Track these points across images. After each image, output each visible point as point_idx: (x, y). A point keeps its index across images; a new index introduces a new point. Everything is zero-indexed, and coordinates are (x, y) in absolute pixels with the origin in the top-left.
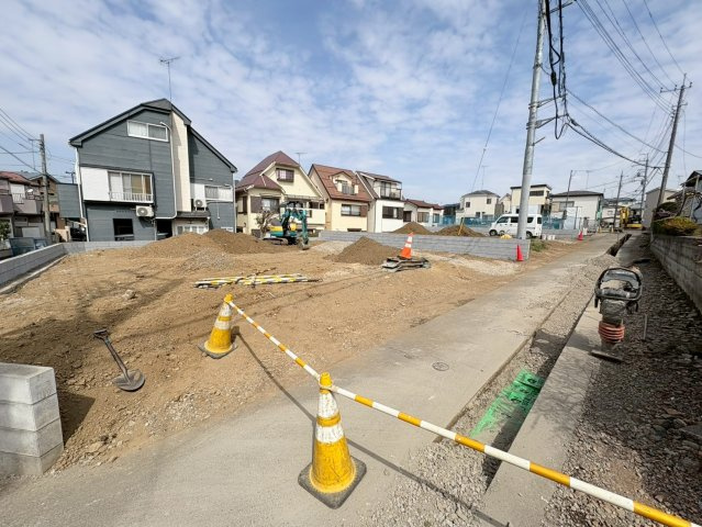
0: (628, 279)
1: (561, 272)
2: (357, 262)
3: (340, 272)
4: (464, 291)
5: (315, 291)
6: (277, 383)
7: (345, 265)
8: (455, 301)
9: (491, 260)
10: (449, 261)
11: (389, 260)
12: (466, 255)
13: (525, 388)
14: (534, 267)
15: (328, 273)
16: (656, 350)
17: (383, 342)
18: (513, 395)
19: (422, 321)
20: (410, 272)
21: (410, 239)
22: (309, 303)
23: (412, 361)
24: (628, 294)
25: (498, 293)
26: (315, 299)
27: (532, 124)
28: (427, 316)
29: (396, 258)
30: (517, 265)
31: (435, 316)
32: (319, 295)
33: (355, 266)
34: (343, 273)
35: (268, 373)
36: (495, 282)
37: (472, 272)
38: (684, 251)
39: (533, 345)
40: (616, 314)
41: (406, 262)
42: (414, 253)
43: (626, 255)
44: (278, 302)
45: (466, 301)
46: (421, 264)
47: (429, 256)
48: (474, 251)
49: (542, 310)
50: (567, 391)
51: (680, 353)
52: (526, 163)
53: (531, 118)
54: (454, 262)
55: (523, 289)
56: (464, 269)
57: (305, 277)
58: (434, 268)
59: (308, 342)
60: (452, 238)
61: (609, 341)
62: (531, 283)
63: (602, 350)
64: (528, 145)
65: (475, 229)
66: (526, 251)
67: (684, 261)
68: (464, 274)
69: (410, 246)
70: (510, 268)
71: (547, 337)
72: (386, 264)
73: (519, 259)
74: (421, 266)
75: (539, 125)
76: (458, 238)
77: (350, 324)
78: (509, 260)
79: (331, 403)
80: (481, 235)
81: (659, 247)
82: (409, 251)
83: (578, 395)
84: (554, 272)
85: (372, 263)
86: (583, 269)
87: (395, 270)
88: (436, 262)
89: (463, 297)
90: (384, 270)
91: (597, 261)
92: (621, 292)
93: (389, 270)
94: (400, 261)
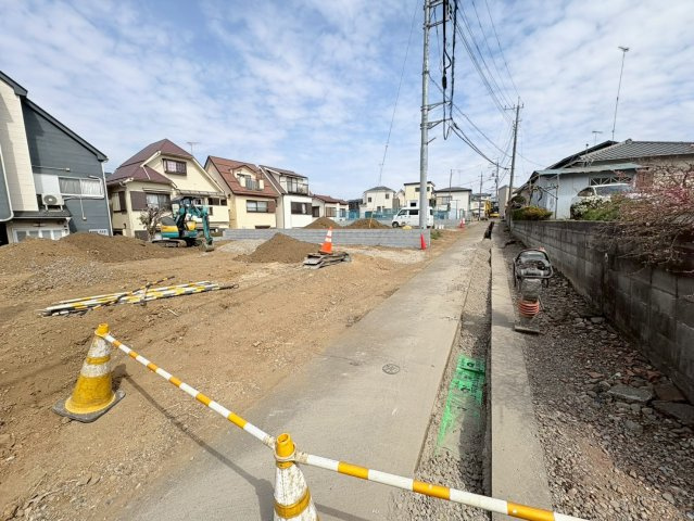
1: (459, 256)
2: (274, 260)
3: (257, 274)
4: (385, 281)
5: (231, 300)
7: (261, 265)
8: (382, 292)
9: (400, 250)
10: (366, 254)
11: (310, 257)
12: (379, 246)
13: (467, 374)
14: (437, 254)
15: (244, 277)
16: (557, 318)
17: (323, 350)
18: (462, 384)
19: (357, 319)
20: (333, 267)
21: (330, 233)
22: (224, 316)
23: (359, 368)
24: (542, 272)
25: (416, 280)
26: (232, 309)
27: (425, 126)
28: (359, 312)
29: (317, 254)
30: (423, 253)
31: (368, 312)
32: (238, 304)
33: (274, 266)
34: (264, 275)
36: (408, 270)
37: (389, 262)
38: (548, 232)
39: (463, 328)
40: (534, 291)
41: (328, 258)
42: (335, 249)
43: (498, 239)
44: (184, 320)
45: (392, 292)
46: (342, 257)
47: (348, 250)
48: (385, 242)
49: (459, 293)
50: (512, 372)
51: (574, 318)
52: (422, 160)
53: (423, 119)
54: (370, 253)
55: (436, 274)
56: (381, 260)
57: (216, 284)
58: (354, 262)
59: (230, 367)
60: (364, 231)
61: (527, 316)
62: (440, 268)
63: (523, 325)
64: (422, 144)
65: (383, 222)
66: (428, 239)
67: (548, 240)
68: (383, 265)
69: (330, 240)
70: (418, 256)
71: (472, 319)
72: (307, 261)
73: (423, 247)
74: (342, 260)
75: (430, 126)
76: (368, 231)
77: (279, 334)
78: (415, 249)
79: (296, 480)
80: (388, 227)
81: (520, 230)
82: (329, 245)
83: (521, 375)
84: (455, 256)
85: (292, 260)
86: (475, 252)
87: (318, 266)
88: (355, 255)
89: (387, 288)
90: (306, 267)
91: (481, 245)
92: (536, 271)
93: (312, 267)
94: (322, 256)
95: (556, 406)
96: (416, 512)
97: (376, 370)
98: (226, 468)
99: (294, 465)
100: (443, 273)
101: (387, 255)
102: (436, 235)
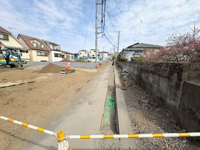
1: (106, 70)
2: (49, 72)
3: (44, 77)
5: (32, 87)
6: (20, 138)
7: (44, 74)
8: (86, 81)
9: (90, 69)
10: (80, 69)
11: (62, 71)
12: (84, 68)
13: (110, 101)
14: (101, 70)
15: (38, 78)
16: (130, 85)
17: (69, 100)
18: (109, 104)
19: (79, 89)
20: (71, 74)
21: (69, 63)
22: (31, 92)
23: (81, 104)
24: (127, 74)
25: (95, 77)
26: (34, 90)
27: (97, 33)
28: (80, 87)
29: (65, 70)
30: (97, 69)
31: (82, 87)
32: (36, 88)
33: (49, 74)
34: (45, 77)
35: (12, 135)
36: (93, 74)
37: (88, 72)
38: (127, 64)
39: (109, 90)
42: (71, 68)
43: (115, 66)
44: (12, 96)
45: (89, 81)
46: (73, 71)
47: (75, 69)
48: (86, 66)
49: (107, 80)
50: (121, 100)
51: (133, 85)
52: (96, 43)
53: (96, 31)
55: (101, 75)
56: (85, 72)
57: (26, 81)
58: (77, 72)
59: (34, 110)
60: (79, 63)
61: (124, 85)
62: (102, 74)
63: (123, 87)
64: (96, 39)
65: (85, 60)
66: (98, 66)
67: (127, 66)
68: (86, 73)
69: (69, 66)
70: (95, 70)
71: (111, 87)
72: (62, 72)
73: (97, 68)
74: (73, 72)
75: (98, 33)
76: (81, 63)
77: (53, 97)
78: (95, 68)
79: (65, 145)
80: (87, 62)
81: (120, 63)
82: (69, 67)
83: (123, 100)
84: (105, 70)
85: (56, 72)
86: (110, 69)
87: (66, 74)
88: (77, 70)
89: (87, 80)
90: (61, 74)
91: (111, 67)
92: (126, 74)
93: (63, 74)
94: (67, 71)
95: (131, 107)
96: (101, 142)
97: (86, 104)
98: (36, 146)
99: (65, 140)
100: (102, 75)
101: (87, 70)
102: (100, 64)
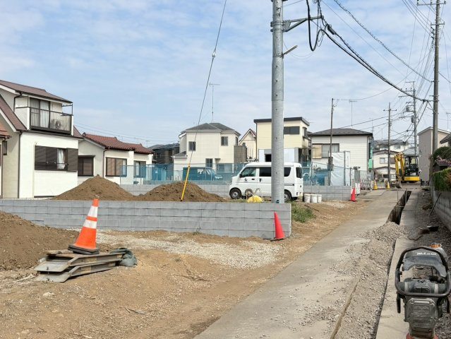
0: (432, 263)
1: (338, 255)
4: (196, 303)
8: (185, 326)
9: (235, 241)
11: (51, 257)
12: (197, 235)
14: (301, 249)
20: (97, 278)
24: (436, 286)
25: (254, 301)
27: (279, 26)
29: (65, 252)
30: (277, 247)
36: (244, 279)
37: (210, 266)
40: (425, 321)
41: (86, 259)
42: (101, 239)
45: (205, 325)
46: (119, 257)
47: (132, 242)
48: (209, 226)
49: (323, 324)
52: (274, 83)
53: (275, 15)
55: (291, 288)
56: (196, 262)
58: (143, 266)
60: (169, 205)
62: (302, 277)
64: (275, 56)
65: (207, 188)
66: (287, 222)
68: (198, 271)
69: (94, 225)
70: (266, 254)
72: (44, 265)
73: (278, 238)
74: (118, 263)
75: (287, 27)
76: (181, 205)
78: (263, 239)
80: (218, 199)
84: (330, 254)
85: (15, 264)
86: (366, 246)
87: (66, 276)
88: (146, 253)
89: (197, 318)
90: (42, 278)
91: (380, 235)
92: (427, 284)
93: (54, 279)
94: (76, 257)
100: (302, 287)
101: (208, 252)
102: (303, 212)
